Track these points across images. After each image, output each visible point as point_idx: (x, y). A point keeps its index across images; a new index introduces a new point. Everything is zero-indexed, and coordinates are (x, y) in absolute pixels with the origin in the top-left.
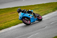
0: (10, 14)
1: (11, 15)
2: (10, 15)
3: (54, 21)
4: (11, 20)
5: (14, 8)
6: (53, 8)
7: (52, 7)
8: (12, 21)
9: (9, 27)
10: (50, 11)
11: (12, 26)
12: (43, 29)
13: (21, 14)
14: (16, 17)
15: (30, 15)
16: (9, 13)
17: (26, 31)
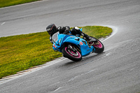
15: (78, 40)
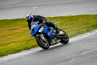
0: (7, 31)
1: (9, 32)
2: (7, 33)
3: (88, 50)
4: (8, 42)
5: (15, 21)
6: (88, 26)
7: (86, 24)
8: (9, 45)
9: (3, 55)
10: (81, 30)
11: (10, 54)
12: (67, 62)
14: (19, 38)
16: (6, 29)
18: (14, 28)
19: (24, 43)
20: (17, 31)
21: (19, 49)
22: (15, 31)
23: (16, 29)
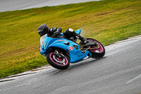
0: (95, 17)
2: (95, 19)
4: (97, 31)
8: (99, 35)
13: (44, 40)
14: (110, 25)
16: (93, 14)
17: (135, 60)
18: (104, 12)
19: (118, 31)
20: (109, 16)
21: (113, 39)
22: (106, 16)
23: (106, 13)
